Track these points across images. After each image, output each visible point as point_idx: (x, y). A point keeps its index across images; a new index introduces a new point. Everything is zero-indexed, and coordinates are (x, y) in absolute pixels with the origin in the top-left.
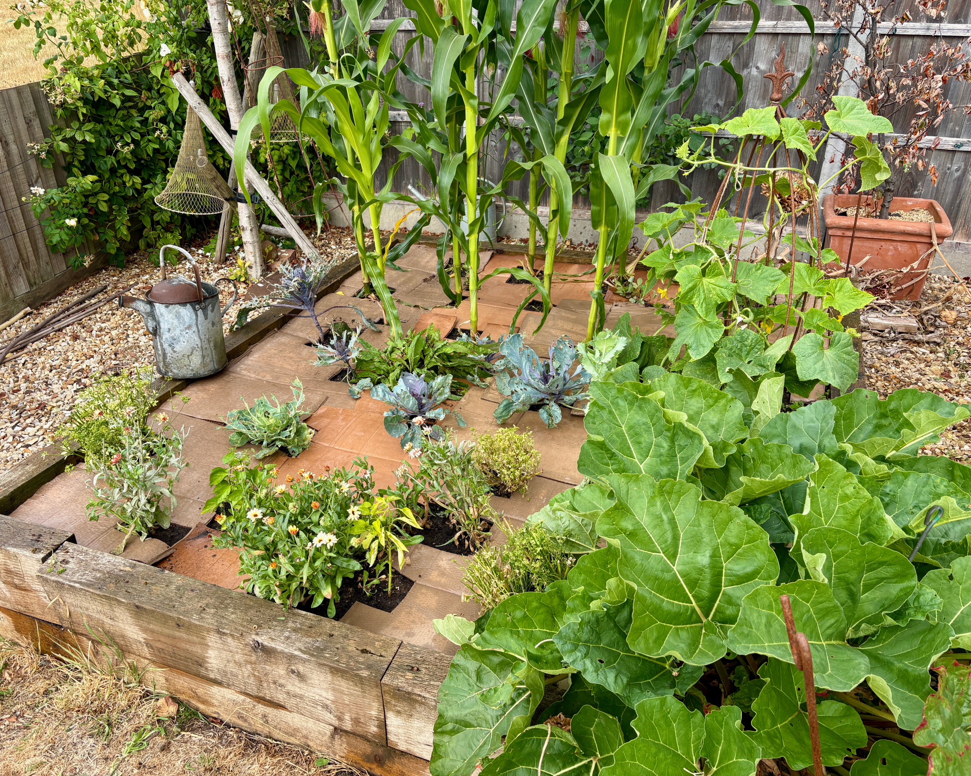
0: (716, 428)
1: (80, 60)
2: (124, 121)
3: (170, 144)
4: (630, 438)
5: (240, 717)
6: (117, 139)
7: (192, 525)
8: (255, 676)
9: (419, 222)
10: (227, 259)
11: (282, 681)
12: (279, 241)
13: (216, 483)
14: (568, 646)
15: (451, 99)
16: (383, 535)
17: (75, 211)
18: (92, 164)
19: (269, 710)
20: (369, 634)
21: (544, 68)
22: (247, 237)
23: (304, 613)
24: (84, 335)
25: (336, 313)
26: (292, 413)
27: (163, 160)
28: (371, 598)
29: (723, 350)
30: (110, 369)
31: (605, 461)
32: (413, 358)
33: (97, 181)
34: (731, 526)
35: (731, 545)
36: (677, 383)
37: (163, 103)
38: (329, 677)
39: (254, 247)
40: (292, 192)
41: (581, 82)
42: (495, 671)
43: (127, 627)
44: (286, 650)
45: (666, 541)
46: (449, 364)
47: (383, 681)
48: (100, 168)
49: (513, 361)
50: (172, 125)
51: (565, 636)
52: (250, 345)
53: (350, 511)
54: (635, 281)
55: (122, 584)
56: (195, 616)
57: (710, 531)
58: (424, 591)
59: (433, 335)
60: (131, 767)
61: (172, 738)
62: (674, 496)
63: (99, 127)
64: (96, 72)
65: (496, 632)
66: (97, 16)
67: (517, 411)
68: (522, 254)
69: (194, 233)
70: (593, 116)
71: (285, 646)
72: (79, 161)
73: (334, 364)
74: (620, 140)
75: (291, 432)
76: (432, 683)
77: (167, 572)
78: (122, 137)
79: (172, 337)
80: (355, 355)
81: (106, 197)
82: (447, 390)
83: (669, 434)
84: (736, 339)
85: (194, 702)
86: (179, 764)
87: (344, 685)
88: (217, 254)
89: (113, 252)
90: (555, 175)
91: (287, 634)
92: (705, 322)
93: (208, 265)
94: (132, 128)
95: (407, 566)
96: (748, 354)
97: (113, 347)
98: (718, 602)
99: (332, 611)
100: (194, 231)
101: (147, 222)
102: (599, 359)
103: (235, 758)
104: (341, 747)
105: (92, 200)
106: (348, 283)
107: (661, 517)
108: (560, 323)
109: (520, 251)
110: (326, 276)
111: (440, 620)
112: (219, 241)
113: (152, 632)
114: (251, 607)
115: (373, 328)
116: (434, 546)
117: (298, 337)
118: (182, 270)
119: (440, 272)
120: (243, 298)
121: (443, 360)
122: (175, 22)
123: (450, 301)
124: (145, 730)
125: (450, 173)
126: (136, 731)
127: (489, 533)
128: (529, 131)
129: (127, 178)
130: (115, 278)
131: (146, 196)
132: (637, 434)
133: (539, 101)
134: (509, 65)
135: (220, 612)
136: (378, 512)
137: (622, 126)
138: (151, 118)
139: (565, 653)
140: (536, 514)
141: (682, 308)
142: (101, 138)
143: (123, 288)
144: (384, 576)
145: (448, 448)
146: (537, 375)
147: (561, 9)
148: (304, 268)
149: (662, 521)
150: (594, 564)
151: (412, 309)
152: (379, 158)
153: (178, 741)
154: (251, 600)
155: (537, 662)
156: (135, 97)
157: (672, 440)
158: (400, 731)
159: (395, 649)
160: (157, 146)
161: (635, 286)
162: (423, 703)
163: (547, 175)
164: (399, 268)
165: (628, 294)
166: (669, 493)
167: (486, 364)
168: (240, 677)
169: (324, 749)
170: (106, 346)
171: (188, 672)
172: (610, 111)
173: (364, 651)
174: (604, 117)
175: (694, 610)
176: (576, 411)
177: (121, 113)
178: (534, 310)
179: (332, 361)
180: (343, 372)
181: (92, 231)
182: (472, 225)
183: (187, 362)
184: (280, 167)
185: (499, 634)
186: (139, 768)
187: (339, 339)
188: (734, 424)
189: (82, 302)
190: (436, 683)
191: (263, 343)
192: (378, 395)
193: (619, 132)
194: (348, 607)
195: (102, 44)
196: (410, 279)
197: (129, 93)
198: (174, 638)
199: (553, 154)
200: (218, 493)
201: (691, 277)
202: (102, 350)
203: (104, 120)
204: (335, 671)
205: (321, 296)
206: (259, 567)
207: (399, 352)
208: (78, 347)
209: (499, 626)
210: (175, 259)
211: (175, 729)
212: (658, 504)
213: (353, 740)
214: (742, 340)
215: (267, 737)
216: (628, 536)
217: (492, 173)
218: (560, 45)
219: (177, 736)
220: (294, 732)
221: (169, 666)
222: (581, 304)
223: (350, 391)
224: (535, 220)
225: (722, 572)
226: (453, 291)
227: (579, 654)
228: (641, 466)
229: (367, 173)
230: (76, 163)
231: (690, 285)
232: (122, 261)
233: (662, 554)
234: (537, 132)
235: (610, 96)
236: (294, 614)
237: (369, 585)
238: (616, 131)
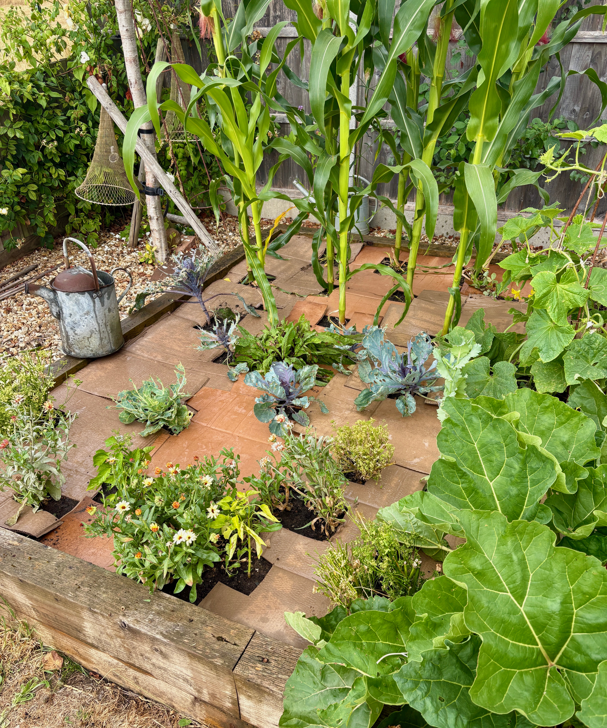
0: (566, 445)
1: (13, 65)
2: (50, 120)
3: (88, 140)
4: (482, 456)
5: (115, 675)
6: (44, 135)
7: (80, 498)
8: (125, 647)
9: (299, 216)
10: (139, 243)
11: (147, 655)
12: (183, 228)
13: (98, 465)
14: (409, 685)
15: (328, 103)
16: (242, 530)
17: (8, 201)
18: (23, 158)
19: (138, 674)
20: (226, 621)
21: (417, 73)
22: (154, 225)
23: (168, 596)
24: (15, 308)
25: (222, 299)
26: (175, 396)
27: (85, 155)
28: (232, 579)
29: (571, 352)
30: (35, 340)
31: (455, 479)
32: (285, 347)
33: (27, 173)
34: (585, 574)
35: (584, 594)
36: (531, 398)
37: (84, 104)
38: (188, 660)
39: (160, 234)
40: (195, 185)
41: (451, 89)
42: (339, 672)
43: (16, 594)
44: (149, 633)
45: (514, 582)
46: (317, 353)
47: (235, 671)
48: (30, 161)
49: (374, 353)
50: (90, 124)
51: (406, 675)
52: (145, 326)
53: (209, 510)
54: (489, 275)
55: (9, 557)
56: (71, 594)
57: (563, 577)
58: (280, 574)
59: (304, 325)
60: (18, 717)
61: (56, 690)
62: (525, 537)
63: (28, 125)
64: (26, 77)
65: (340, 645)
66: (28, 24)
67: (376, 400)
68: (390, 247)
69: (113, 220)
70: (460, 120)
71: (148, 629)
72: (12, 155)
73: (216, 349)
74: (485, 145)
75: (172, 414)
76: (280, 676)
77: (49, 548)
78: (48, 134)
79: (73, 322)
80: (233, 341)
81: (35, 187)
82: (313, 380)
83: (521, 457)
84: (584, 342)
85: (77, 658)
86: (59, 716)
87: (200, 667)
88: (130, 238)
89: (43, 235)
90: (422, 179)
91: (151, 616)
92: (557, 327)
93: (123, 248)
94: (56, 126)
95: (265, 549)
96: (594, 356)
97: (39, 321)
98: (565, 646)
99: (194, 595)
100: (112, 218)
101: (72, 210)
102: (454, 364)
103: (109, 714)
104: (200, 713)
105: (23, 190)
106: (235, 270)
107: (511, 558)
108: (420, 313)
109: (386, 244)
110: (213, 266)
111: (291, 614)
112: (132, 228)
113: (37, 601)
114: (121, 587)
115: (253, 314)
116: (292, 529)
117: (188, 320)
118: (101, 252)
119: (315, 263)
120: (149, 279)
121: (312, 349)
122: (95, 30)
123: (323, 289)
124: (33, 682)
125: (324, 175)
126: (25, 682)
127: (343, 520)
128: (400, 133)
129: (52, 171)
130: (46, 258)
131: (69, 187)
132: (489, 452)
133: (410, 105)
134: (383, 70)
135: (93, 590)
136: (238, 508)
137: (489, 132)
138: (72, 117)
139: (405, 691)
140: (386, 508)
141: (535, 312)
142: (30, 135)
143: (51, 267)
144: (244, 560)
145: (307, 443)
146: (396, 367)
147: (436, 14)
148: (193, 258)
149: (512, 561)
150: (440, 588)
151: (289, 296)
152: (260, 159)
153: (61, 694)
154: (122, 581)
155: (377, 687)
156: (60, 98)
157: (524, 463)
158: (251, 710)
159: (249, 638)
160: (78, 143)
161: (489, 280)
162: (271, 695)
163: (414, 177)
164: (281, 258)
165: (481, 287)
166: (521, 534)
167: (351, 353)
168: (112, 646)
169: (186, 711)
170: (33, 319)
171: (69, 635)
172: (478, 116)
173: (220, 639)
174: (472, 122)
175: (539, 653)
176: (429, 400)
177: (46, 113)
178: (397, 300)
179: (213, 346)
180: (224, 355)
181: (24, 217)
182: (343, 223)
183: (87, 344)
184: (185, 163)
185: (342, 647)
186: (26, 718)
187: (221, 325)
188: (586, 442)
189: (16, 279)
190: (284, 677)
191: (157, 325)
192: (251, 381)
193: (485, 138)
194: (211, 587)
195: (33, 50)
196: (289, 268)
197: (54, 95)
198: (55, 608)
199: (421, 157)
200: (101, 473)
201: (546, 283)
202: (28, 323)
203: (33, 118)
204: (192, 656)
205: (207, 284)
206: (128, 553)
207: (272, 340)
208: (10, 319)
209: (343, 639)
210: (96, 243)
211: (59, 682)
212: (509, 543)
213: (211, 709)
214: (590, 343)
215: (139, 694)
216: (475, 575)
217: (366, 171)
218: (433, 49)
219: (61, 688)
220: (161, 694)
221: (54, 628)
222: (440, 295)
223: (229, 374)
224: (402, 218)
225: (572, 618)
226: (325, 280)
227: (419, 693)
228: (491, 484)
229: (250, 173)
230: (9, 157)
231: (545, 291)
232: (52, 243)
233: (509, 594)
234: (407, 136)
235: (481, 101)
236: (159, 597)
237: (231, 568)
238: (483, 136)
